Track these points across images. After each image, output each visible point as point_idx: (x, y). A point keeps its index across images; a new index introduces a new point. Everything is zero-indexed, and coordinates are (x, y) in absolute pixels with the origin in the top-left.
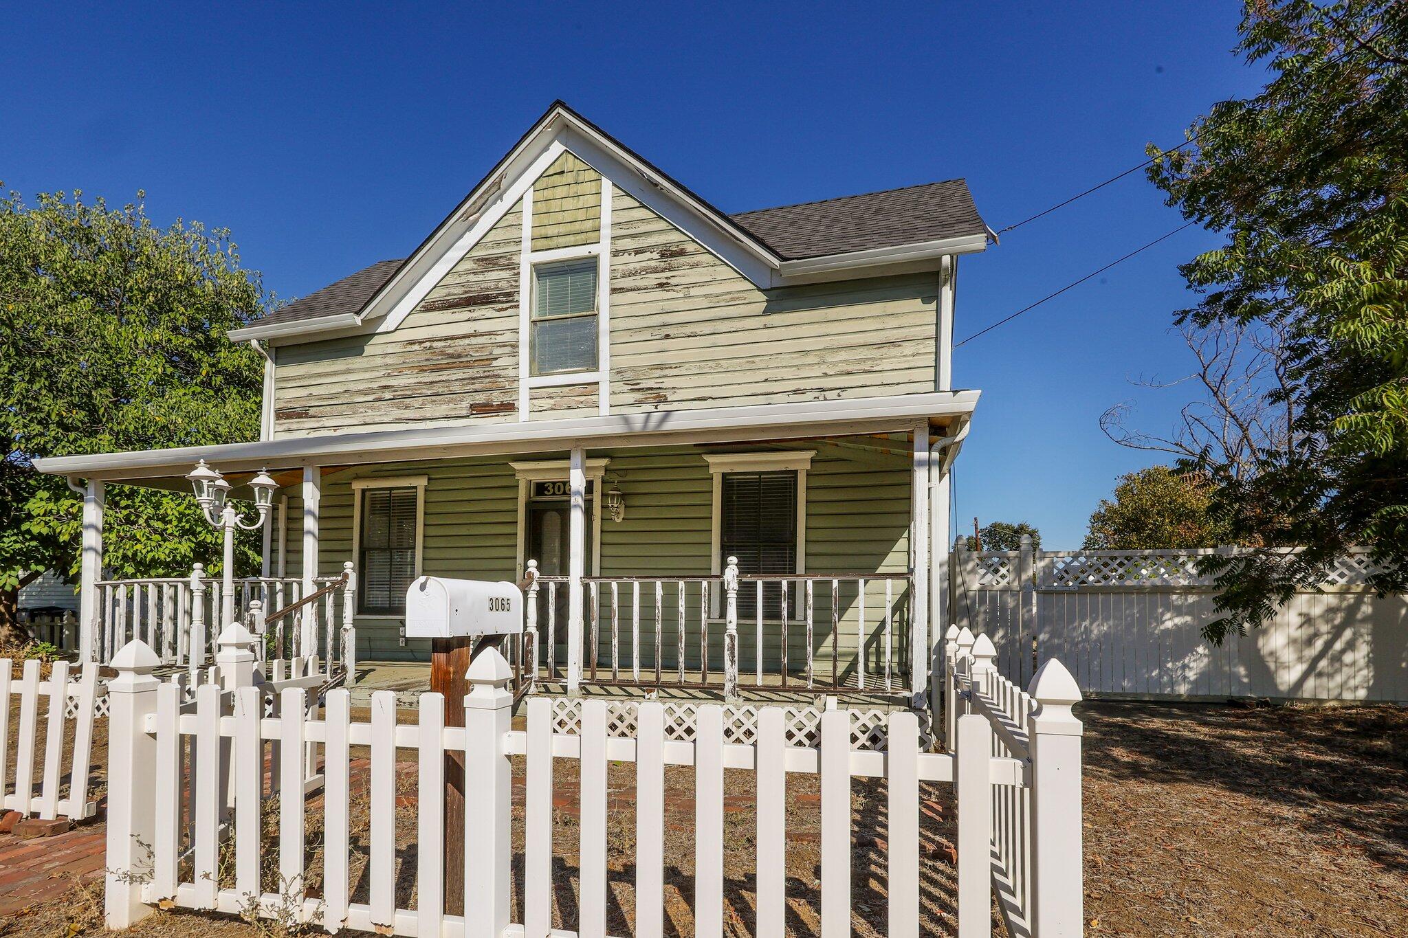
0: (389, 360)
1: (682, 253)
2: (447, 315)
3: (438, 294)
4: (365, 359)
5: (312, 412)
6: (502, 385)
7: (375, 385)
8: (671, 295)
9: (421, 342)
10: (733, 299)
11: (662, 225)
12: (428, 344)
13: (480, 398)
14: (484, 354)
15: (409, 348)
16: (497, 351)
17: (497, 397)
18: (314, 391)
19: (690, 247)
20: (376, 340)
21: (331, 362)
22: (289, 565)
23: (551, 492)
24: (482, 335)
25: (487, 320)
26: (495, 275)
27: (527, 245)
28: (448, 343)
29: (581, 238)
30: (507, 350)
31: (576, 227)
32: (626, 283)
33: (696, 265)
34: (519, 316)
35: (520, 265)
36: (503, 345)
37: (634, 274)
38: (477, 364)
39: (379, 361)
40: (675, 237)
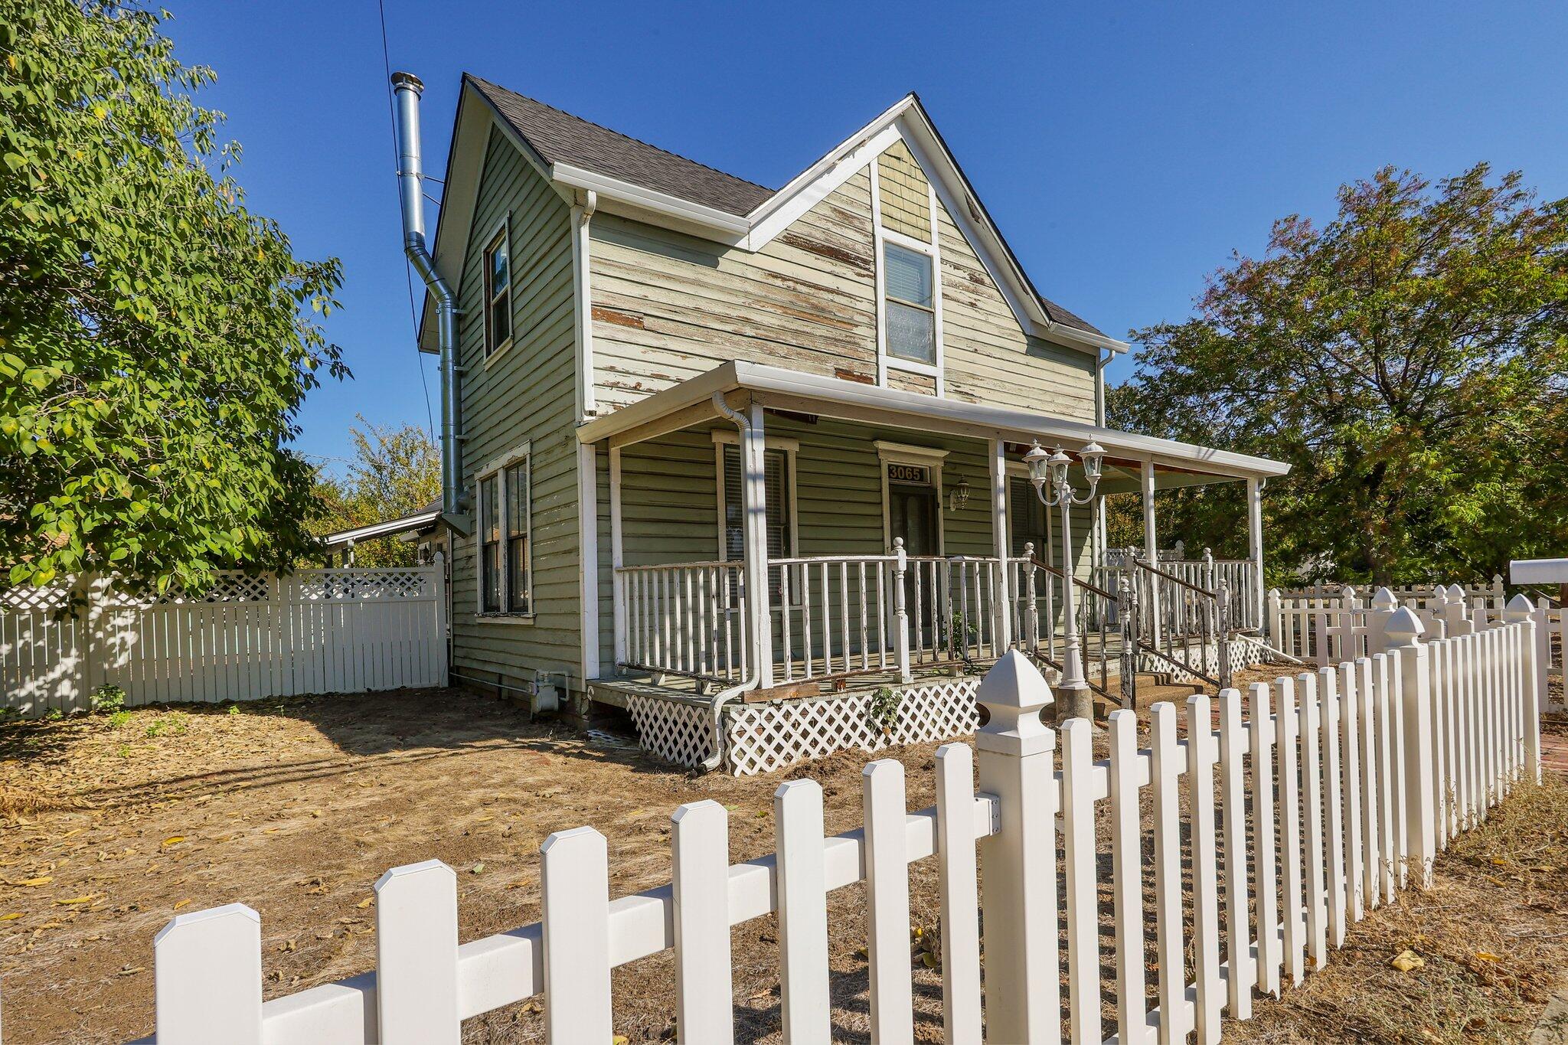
0: (749, 287)
1: (982, 283)
2: (810, 259)
3: (801, 230)
4: (720, 275)
5: (648, 322)
6: (861, 355)
7: (734, 313)
8: (977, 315)
9: (784, 278)
10: (1011, 335)
11: (967, 251)
12: (791, 284)
13: (844, 364)
14: (846, 315)
15: (771, 280)
16: (858, 318)
17: (858, 368)
18: (652, 294)
19: (987, 280)
20: (731, 254)
21: (672, 261)
24: (843, 294)
25: (848, 280)
26: (851, 234)
27: (878, 218)
28: (812, 291)
29: (917, 233)
30: (865, 320)
31: (913, 220)
32: (950, 291)
33: (990, 297)
34: (875, 289)
35: (873, 235)
36: (862, 313)
37: (955, 286)
38: (839, 324)
39: (737, 284)
40: (977, 266)
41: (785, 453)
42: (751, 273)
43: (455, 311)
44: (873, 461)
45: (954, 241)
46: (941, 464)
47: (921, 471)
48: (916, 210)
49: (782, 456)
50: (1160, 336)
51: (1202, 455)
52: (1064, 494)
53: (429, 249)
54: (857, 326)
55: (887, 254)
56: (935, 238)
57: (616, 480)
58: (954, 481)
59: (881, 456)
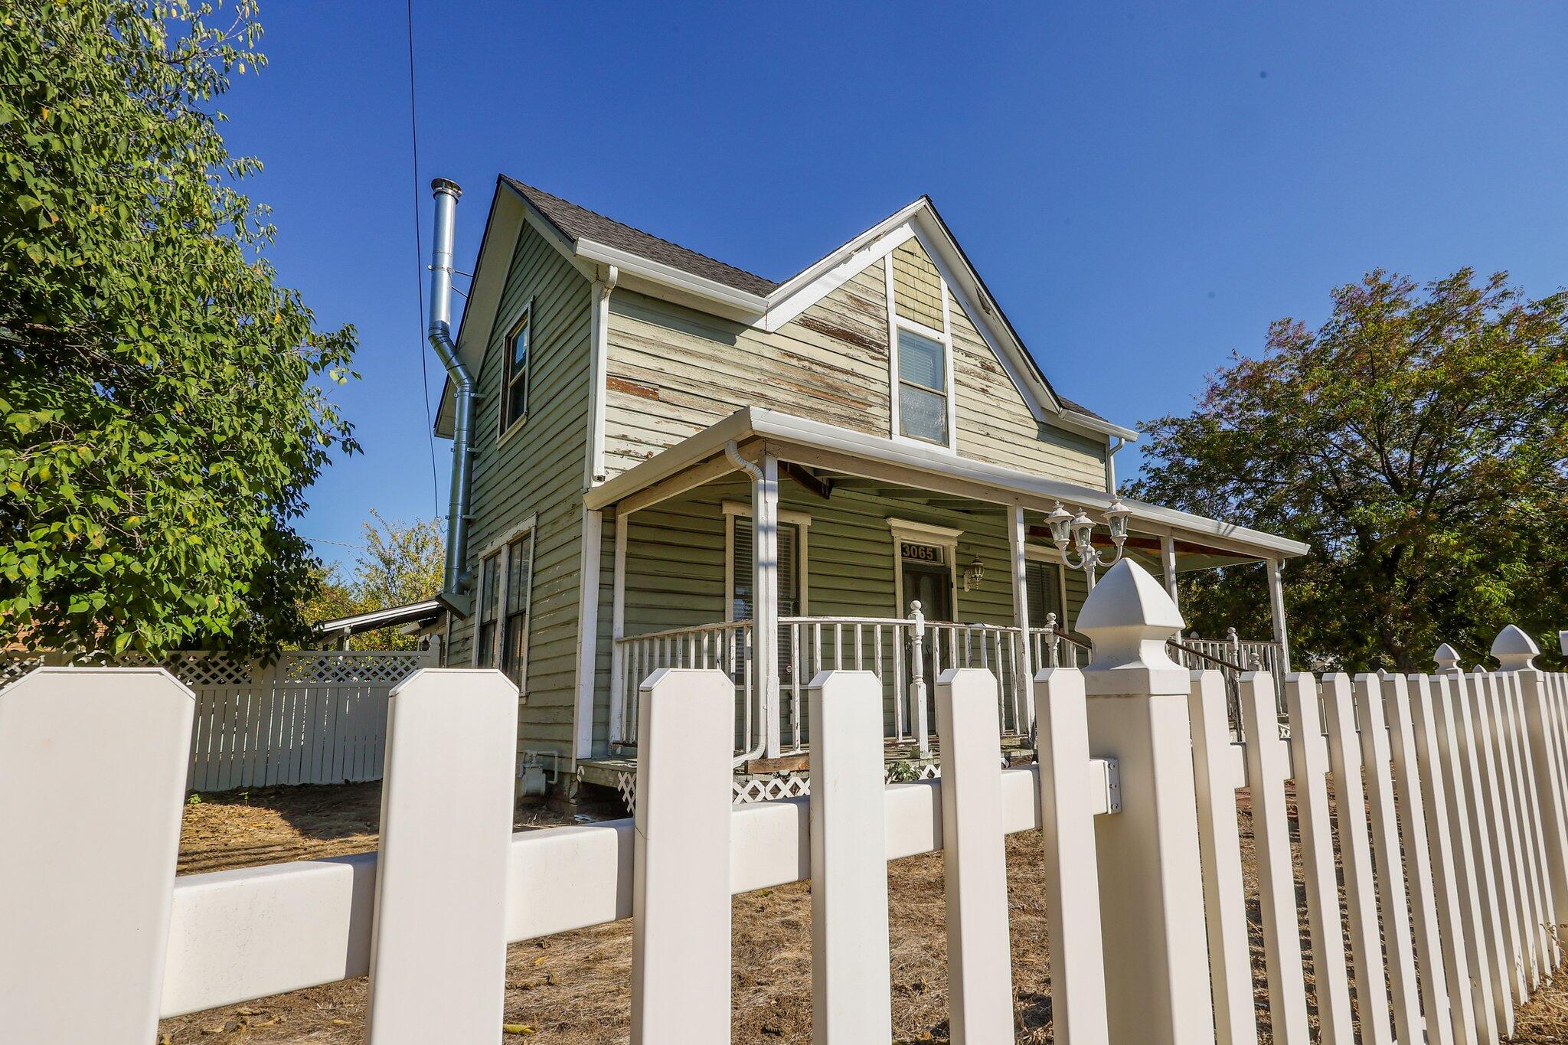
0: (765, 365)
1: (993, 370)
2: (825, 341)
3: (817, 314)
4: (736, 352)
5: (662, 393)
7: (749, 389)
8: (989, 401)
9: (800, 358)
10: (1021, 420)
11: (979, 340)
12: (806, 364)
14: (861, 395)
15: (787, 360)
16: (871, 398)
18: (669, 367)
19: (998, 368)
20: (748, 333)
21: (691, 338)
23: (908, 553)
24: (857, 375)
25: (860, 362)
26: (866, 320)
27: (892, 306)
28: (827, 371)
29: (930, 321)
30: (880, 401)
31: (926, 309)
32: (963, 377)
33: (1001, 384)
34: (889, 372)
35: (887, 322)
36: (876, 394)
37: (967, 373)
38: (853, 404)
39: (753, 362)
40: (988, 355)
41: (797, 527)
42: (766, 352)
43: (472, 395)
44: (886, 538)
45: (966, 331)
46: (955, 544)
47: (934, 551)
48: (928, 300)
49: (793, 530)
50: (1166, 428)
51: (1222, 530)
52: (1089, 556)
53: (453, 337)
54: (871, 406)
55: (901, 341)
56: (947, 327)
57: (621, 548)
58: (969, 561)
59: (894, 533)
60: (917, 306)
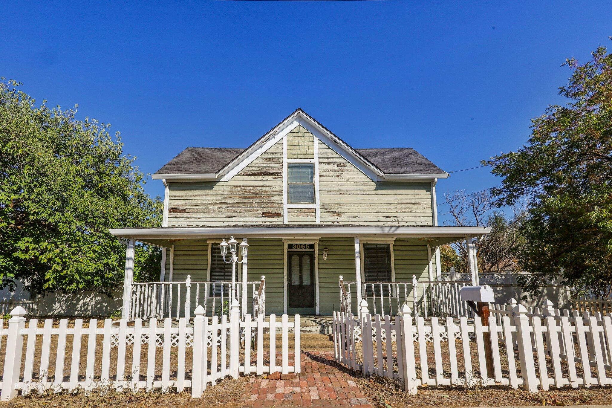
0: (225, 192)
1: (345, 166)
2: (252, 178)
3: (248, 170)
4: (214, 191)
5: (187, 210)
6: (275, 206)
7: (218, 202)
8: (341, 180)
9: (240, 187)
10: (364, 184)
11: (337, 156)
12: (243, 188)
13: (266, 210)
14: (268, 194)
15: (234, 189)
16: (273, 193)
17: (273, 211)
18: (189, 202)
19: (348, 165)
20: (219, 184)
21: (197, 191)
22: (174, 275)
23: (296, 247)
24: (267, 186)
25: (269, 181)
26: (272, 165)
27: (285, 156)
28: (251, 188)
29: (306, 156)
30: (278, 193)
31: (305, 152)
32: (323, 174)
33: (350, 171)
34: (283, 181)
35: (282, 163)
36: (276, 191)
37: (328, 171)
38: (264, 197)
39: (221, 192)
40: (341, 160)
42: (226, 188)
44: (280, 243)
45: (328, 154)
46: (317, 242)
47: (310, 245)
48: (306, 148)
54: (273, 196)
55: (289, 168)
56: (317, 155)
59: (283, 241)
60: (299, 152)
